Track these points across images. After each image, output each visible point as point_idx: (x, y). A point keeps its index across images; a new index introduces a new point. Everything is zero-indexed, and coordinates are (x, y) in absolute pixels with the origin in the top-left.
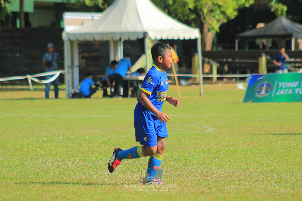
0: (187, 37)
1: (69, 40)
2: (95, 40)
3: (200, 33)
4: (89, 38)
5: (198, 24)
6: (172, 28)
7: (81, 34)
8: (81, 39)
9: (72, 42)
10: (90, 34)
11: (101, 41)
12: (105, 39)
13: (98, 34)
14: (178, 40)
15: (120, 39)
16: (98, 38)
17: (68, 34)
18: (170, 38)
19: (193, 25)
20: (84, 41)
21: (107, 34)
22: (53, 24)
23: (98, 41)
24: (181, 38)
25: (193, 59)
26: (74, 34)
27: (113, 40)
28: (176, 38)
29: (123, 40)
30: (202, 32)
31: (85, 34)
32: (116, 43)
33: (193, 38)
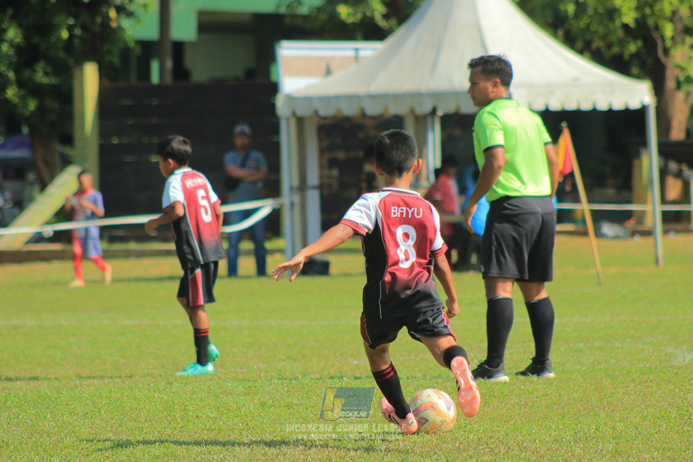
0: (618, 105)
1: (294, 114)
2: (364, 115)
3: (653, 92)
4: (349, 110)
5: (648, 67)
6: (576, 79)
7: (325, 99)
8: (327, 111)
9: (300, 121)
10: (350, 98)
11: (381, 116)
12: (393, 110)
13: (372, 97)
14: (594, 112)
15: (434, 111)
16: (373, 110)
17: (290, 98)
18: (571, 106)
19: (635, 70)
20: (334, 117)
21: (396, 97)
22: (250, 74)
23: (373, 118)
24: (603, 106)
25: (636, 163)
26: (308, 100)
27: (412, 112)
28: (586, 106)
29: (440, 113)
30: (659, 89)
31: (337, 97)
32: (422, 121)
33: (635, 105)
